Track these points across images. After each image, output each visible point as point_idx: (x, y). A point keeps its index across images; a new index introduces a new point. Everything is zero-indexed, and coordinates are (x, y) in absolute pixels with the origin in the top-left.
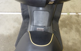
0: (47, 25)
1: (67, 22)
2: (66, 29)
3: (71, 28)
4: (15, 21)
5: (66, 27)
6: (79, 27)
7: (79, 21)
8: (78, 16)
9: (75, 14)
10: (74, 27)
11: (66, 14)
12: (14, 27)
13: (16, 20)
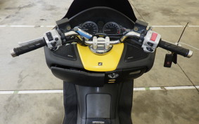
0: (109, 117)
1: (146, 102)
2: (145, 114)
3: (156, 113)
4: (50, 104)
5: (146, 111)
6: (169, 110)
7: (168, 100)
8: (166, 92)
9: (159, 88)
10: (160, 110)
11: (144, 89)
12: (48, 115)
13: (52, 103)
